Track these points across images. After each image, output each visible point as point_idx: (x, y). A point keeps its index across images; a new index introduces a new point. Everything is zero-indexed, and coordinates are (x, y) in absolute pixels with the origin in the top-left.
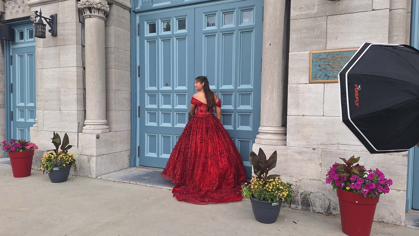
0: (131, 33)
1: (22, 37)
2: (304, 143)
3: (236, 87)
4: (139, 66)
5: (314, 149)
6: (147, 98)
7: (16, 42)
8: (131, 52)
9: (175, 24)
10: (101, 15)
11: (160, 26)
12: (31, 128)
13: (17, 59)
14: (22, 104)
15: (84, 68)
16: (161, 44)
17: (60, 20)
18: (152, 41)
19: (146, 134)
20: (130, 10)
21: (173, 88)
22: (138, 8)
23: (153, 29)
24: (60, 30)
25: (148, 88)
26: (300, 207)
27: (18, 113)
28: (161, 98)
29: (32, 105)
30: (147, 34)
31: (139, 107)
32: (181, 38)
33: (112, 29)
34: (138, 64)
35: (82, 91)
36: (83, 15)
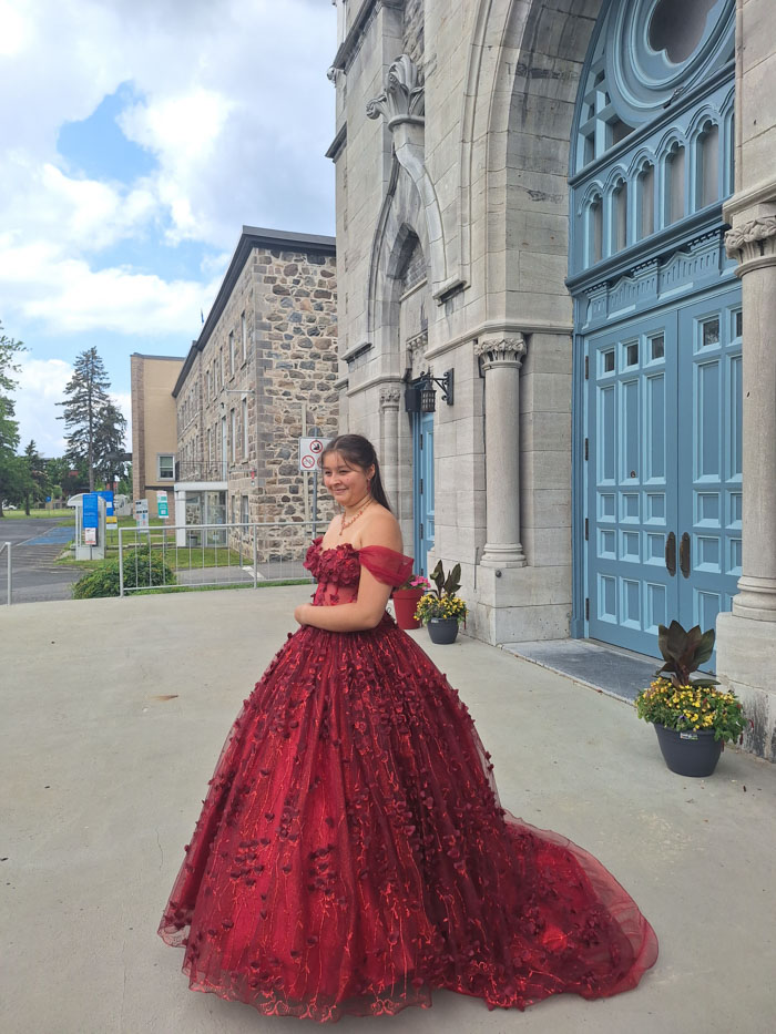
0: (573, 376)
4: (587, 439)
6: (600, 502)
8: (572, 413)
9: (646, 347)
10: (510, 359)
11: (622, 354)
12: (428, 553)
13: (427, 439)
15: (486, 455)
16: (622, 391)
17: (456, 377)
18: (608, 388)
19: (599, 576)
20: (571, 333)
21: (641, 481)
22: (587, 326)
23: (610, 362)
24: (457, 393)
25: (602, 482)
27: (428, 527)
28: (622, 502)
30: (602, 374)
31: (587, 520)
32: (656, 376)
33: (532, 379)
34: (585, 437)
35: (482, 494)
36: (482, 365)
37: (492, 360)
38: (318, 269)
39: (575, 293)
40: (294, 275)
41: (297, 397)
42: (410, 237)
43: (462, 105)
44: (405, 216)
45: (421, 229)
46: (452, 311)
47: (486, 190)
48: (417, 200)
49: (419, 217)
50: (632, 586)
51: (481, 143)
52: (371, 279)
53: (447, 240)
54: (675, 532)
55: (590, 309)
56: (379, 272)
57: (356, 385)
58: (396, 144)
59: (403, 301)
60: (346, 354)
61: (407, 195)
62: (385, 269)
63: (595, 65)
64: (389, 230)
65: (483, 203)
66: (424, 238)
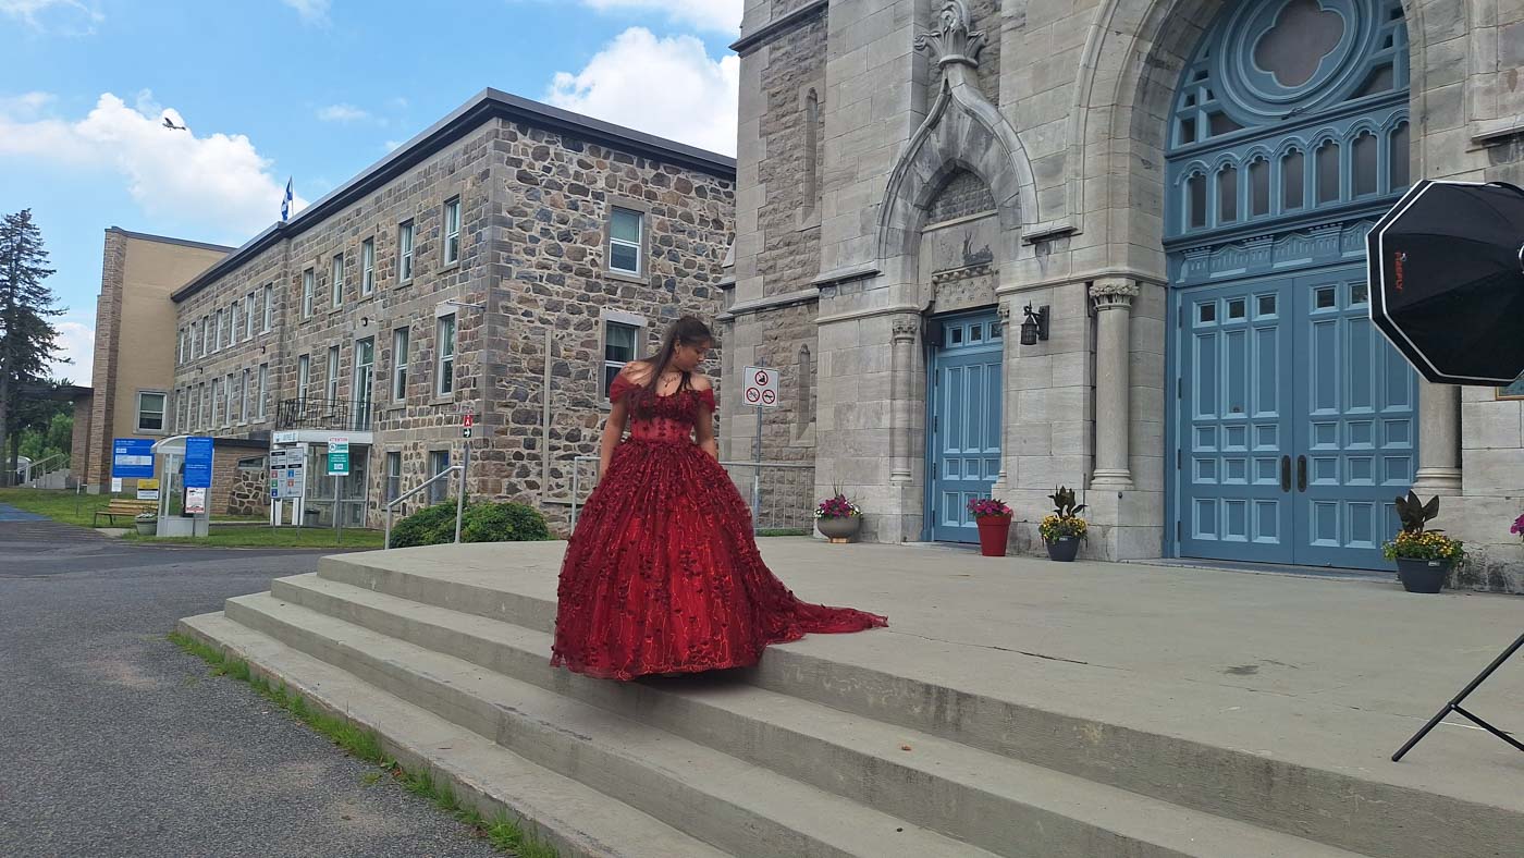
0: (1167, 323)
1: (957, 337)
2: (1491, 490)
3: (1378, 409)
4: (1180, 380)
5: (1508, 498)
6: (1195, 434)
7: (947, 346)
8: (1166, 355)
9: (1253, 304)
10: (1126, 303)
11: (1224, 308)
12: (993, 486)
13: (948, 375)
14: (957, 451)
15: (1094, 388)
16: (1224, 341)
17: (1054, 314)
18: (1207, 337)
19: (1194, 500)
20: (1166, 286)
21: (1249, 415)
22: (1182, 281)
23: (1208, 313)
24: (1054, 329)
26: (1487, 588)
27: (946, 465)
28: (1225, 434)
29: (976, 451)
30: (1198, 323)
31: (1179, 451)
32: (1264, 329)
33: (1142, 321)
34: (1178, 376)
35: (1088, 424)
36: (1097, 305)
37: (1112, 302)
38: (576, 156)
39: (1169, 251)
40: (544, 161)
41: (542, 321)
42: (953, 172)
43: (1079, 72)
44: (957, 153)
45: (991, 170)
46: (1049, 253)
47: (1109, 154)
48: (983, 140)
49: (985, 158)
50: (1237, 505)
51: (1103, 111)
52: (886, 207)
53: (1042, 187)
54: (1290, 456)
55: (1185, 267)
56: (899, 201)
57: (837, 312)
58: (950, 82)
59: (927, 232)
60: (819, 278)
61: (963, 132)
62: (912, 198)
63: (1198, 64)
64: (921, 161)
65: (1106, 164)
66: (996, 178)
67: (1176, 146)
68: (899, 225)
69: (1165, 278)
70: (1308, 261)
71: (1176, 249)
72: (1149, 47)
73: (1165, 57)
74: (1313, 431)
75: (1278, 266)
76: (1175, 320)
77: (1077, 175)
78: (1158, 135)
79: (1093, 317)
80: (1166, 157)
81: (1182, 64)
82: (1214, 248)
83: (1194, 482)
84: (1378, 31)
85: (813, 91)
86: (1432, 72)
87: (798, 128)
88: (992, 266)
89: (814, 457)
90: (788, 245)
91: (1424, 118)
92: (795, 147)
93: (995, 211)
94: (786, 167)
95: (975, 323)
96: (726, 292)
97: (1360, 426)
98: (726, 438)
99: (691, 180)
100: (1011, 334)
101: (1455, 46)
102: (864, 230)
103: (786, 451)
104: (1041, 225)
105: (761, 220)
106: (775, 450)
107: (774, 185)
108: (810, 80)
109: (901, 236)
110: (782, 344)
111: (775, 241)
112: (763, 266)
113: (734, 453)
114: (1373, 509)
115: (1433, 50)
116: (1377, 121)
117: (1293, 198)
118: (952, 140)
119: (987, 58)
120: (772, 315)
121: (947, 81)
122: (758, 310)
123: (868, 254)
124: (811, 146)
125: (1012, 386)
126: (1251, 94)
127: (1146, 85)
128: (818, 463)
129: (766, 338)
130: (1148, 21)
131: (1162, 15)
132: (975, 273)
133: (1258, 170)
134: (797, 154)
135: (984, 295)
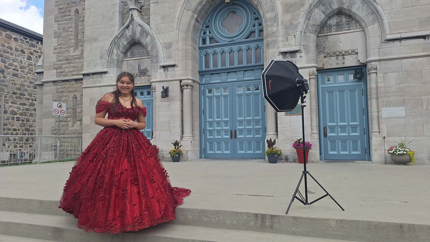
0: (200, 94)
2: (285, 137)
3: (253, 118)
4: (203, 110)
5: (288, 139)
6: (208, 124)
11: (215, 91)
15: (182, 111)
16: (215, 99)
17: (170, 89)
18: (210, 98)
19: (208, 142)
21: (222, 119)
22: (203, 82)
23: (210, 92)
24: (170, 94)
25: (208, 120)
26: (284, 161)
28: (215, 124)
30: (208, 94)
31: (203, 129)
32: (225, 97)
33: (194, 93)
34: (203, 109)
35: (181, 121)
36: (183, 87)
37: (187, 87)
39: (200, 74)
42: (134, 43)
43: (176, 20)
44: (135, 37)
45: (148, 44)
46: (168, 71)
47: (186, 44)
48: (145, 34)
49: (146, 40)
50: (219, 143)
51: (183, 32)
52: (110, 51)
53: (165, 51)
54: (232, 130)
55: (204, 79)
56: (115, 50)
57: (90, 84)
58: (133, 15)
59: (124, 61)
60: (83, 72)
61: (138, 31)
62: (120, 50)
63: (206, 24)
64: (123, 38)
65: (185, 47)
66: (150, 47)
67: (201, 45)
68: (115, 57)
69: (199, 82)
70: (236, 80)
71: (202, 74)
72: (196, 16)
73: (199, 20)
74: (238, 123)
75: (228, 80)
76: (202, 93)
77: (177, 49)
78: (196, 41)
79: (182, 91)
80: (199, 48)
81: (203, 23)
82: (212, 74)
83: (207, 137)
84: (252, 23)
85: (77, 10)
86: (270, 34)
87: (71, 21)
88: (149, 74)
89: (81, 133)
90: (67, 60)
91: (268, 46)
92: (70, 27)
93: (149, 57)
94: (66, 34)
95: (142, 91)
96: (38, 75)
97: (249, 122)
98: (39, 127)
99: (12, 35)
100: (156, 94)
101: (275, 29)
102: (101, 58)
103: (67, 132)
104: (165, 63)
105: (55, 51)
106: (63, 131)
107: (61, 39)
108: (76, 6)
109: (116, 61)
110: (65, 94)
111: (61, 58)
112: (56, 67)
113: (44, 133)
114: (253, 143)
115: (269, 29)
116: (253, 45)
117: (232, 63)
118: (134, 33)
119: (144, 10)
120: (61, 84)
121: (132, 14)
122: (54, 82)
123: (103, 66)
124: (77, 28)
125: (157, 110)
126: (220, 34)
127: (195, 26)
128: (83, 136)
129: (58, 92)
130: (196, 8)
131: (200, 8)
132: (142, 75)
133: (223, 54)
134: (70, 30)
135: (145, 82)
